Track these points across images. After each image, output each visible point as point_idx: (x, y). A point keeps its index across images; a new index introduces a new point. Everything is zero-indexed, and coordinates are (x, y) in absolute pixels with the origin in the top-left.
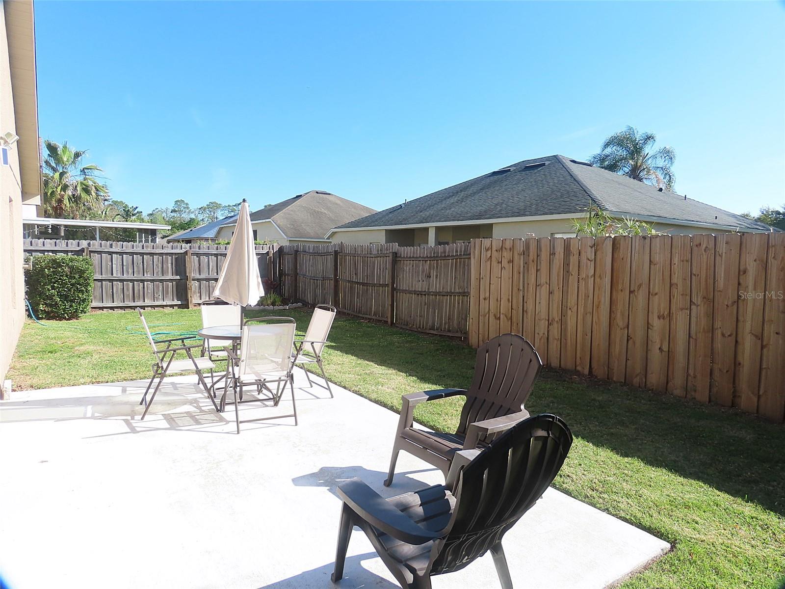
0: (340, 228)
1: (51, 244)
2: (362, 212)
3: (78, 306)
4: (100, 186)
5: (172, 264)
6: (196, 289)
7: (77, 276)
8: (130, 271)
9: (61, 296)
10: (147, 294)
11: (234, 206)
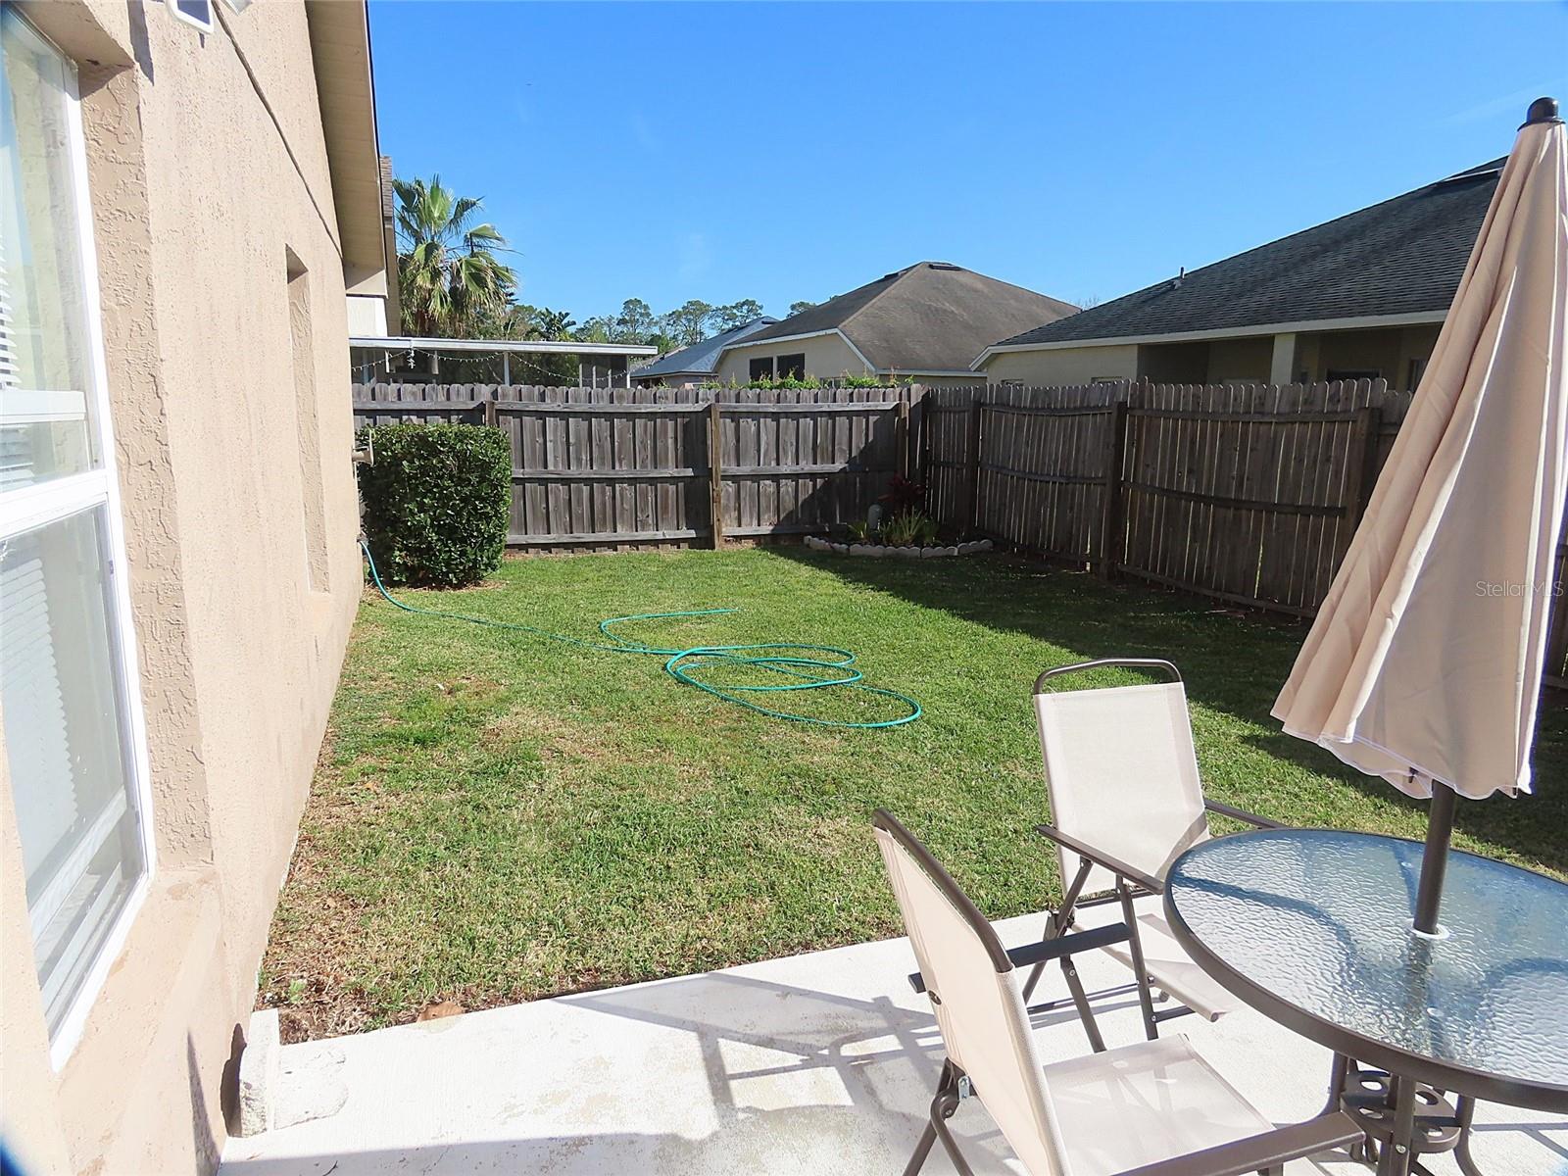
0: (1011, 343)
1: (414, 394)
2: (1034, 307)
3: (479, 553)
4: (500, 268)
5: (676, 439)
6: (728, 500)
7: (474, 479)
8: (584, 458)
9: (439, 530)
10: (622, 514)
11: (734, 307)
